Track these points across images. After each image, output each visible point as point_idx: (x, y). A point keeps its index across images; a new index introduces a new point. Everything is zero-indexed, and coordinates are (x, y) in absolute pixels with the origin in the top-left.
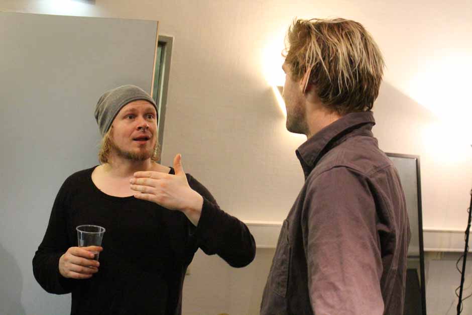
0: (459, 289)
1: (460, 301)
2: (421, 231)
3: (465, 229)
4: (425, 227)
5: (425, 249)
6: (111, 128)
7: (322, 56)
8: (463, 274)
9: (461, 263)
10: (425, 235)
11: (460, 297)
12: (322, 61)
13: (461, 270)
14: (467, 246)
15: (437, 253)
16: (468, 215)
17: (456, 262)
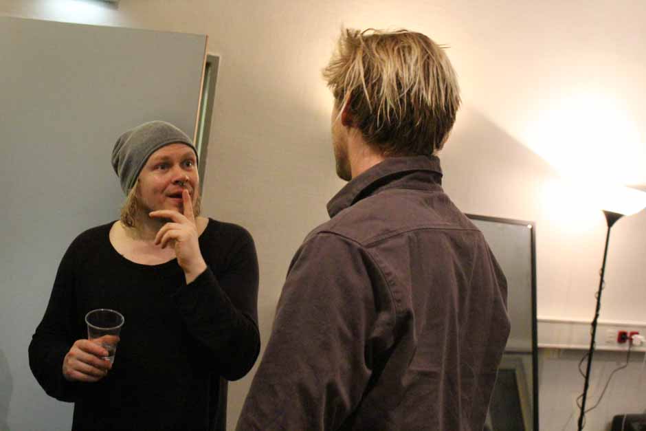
0: (582, 398)
1: (582, 414)
2: (535, 321)
3: (591, 320)
4: (540, 316)
5: (540, 344)
6: (137, 182)
7: (365, 76)
8: (587, 378)
9: (585, 364)
10: (540, 327)
11: (583, 408)
12: (364, 83)
13: (585, 373)
14: (593, 342)
15: (554, 350)
16: (596, 300)
17: (578, 362)
